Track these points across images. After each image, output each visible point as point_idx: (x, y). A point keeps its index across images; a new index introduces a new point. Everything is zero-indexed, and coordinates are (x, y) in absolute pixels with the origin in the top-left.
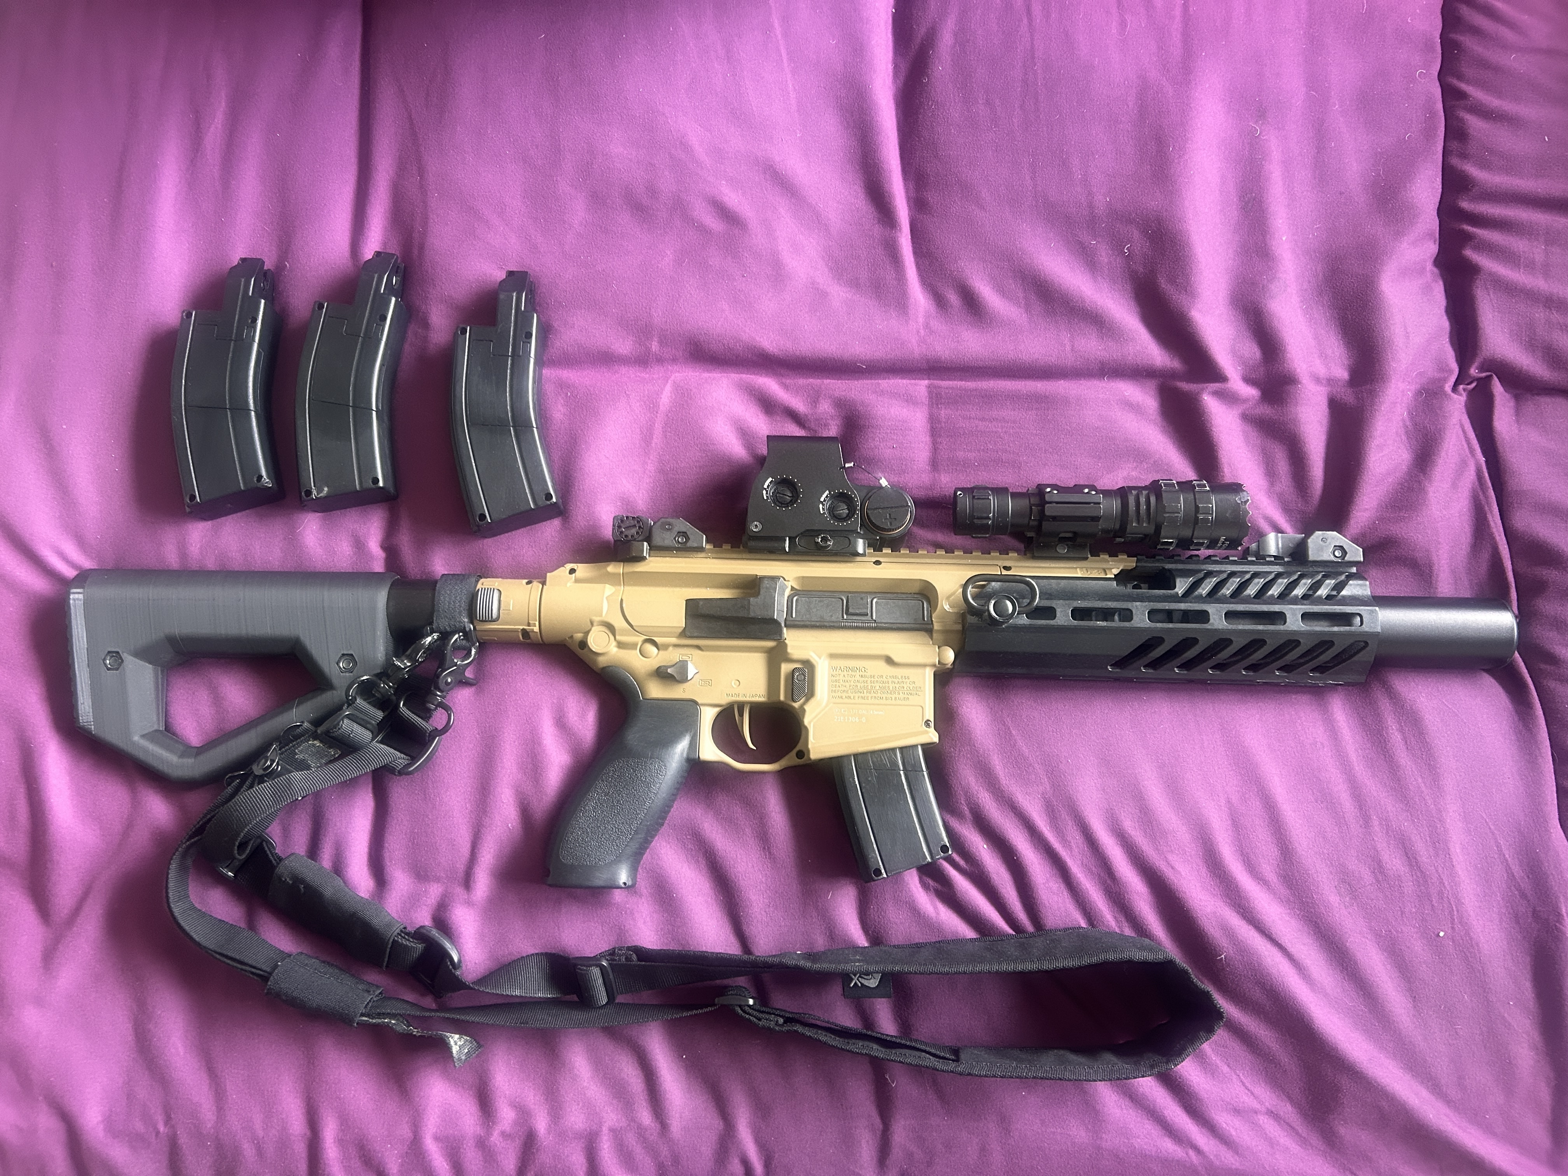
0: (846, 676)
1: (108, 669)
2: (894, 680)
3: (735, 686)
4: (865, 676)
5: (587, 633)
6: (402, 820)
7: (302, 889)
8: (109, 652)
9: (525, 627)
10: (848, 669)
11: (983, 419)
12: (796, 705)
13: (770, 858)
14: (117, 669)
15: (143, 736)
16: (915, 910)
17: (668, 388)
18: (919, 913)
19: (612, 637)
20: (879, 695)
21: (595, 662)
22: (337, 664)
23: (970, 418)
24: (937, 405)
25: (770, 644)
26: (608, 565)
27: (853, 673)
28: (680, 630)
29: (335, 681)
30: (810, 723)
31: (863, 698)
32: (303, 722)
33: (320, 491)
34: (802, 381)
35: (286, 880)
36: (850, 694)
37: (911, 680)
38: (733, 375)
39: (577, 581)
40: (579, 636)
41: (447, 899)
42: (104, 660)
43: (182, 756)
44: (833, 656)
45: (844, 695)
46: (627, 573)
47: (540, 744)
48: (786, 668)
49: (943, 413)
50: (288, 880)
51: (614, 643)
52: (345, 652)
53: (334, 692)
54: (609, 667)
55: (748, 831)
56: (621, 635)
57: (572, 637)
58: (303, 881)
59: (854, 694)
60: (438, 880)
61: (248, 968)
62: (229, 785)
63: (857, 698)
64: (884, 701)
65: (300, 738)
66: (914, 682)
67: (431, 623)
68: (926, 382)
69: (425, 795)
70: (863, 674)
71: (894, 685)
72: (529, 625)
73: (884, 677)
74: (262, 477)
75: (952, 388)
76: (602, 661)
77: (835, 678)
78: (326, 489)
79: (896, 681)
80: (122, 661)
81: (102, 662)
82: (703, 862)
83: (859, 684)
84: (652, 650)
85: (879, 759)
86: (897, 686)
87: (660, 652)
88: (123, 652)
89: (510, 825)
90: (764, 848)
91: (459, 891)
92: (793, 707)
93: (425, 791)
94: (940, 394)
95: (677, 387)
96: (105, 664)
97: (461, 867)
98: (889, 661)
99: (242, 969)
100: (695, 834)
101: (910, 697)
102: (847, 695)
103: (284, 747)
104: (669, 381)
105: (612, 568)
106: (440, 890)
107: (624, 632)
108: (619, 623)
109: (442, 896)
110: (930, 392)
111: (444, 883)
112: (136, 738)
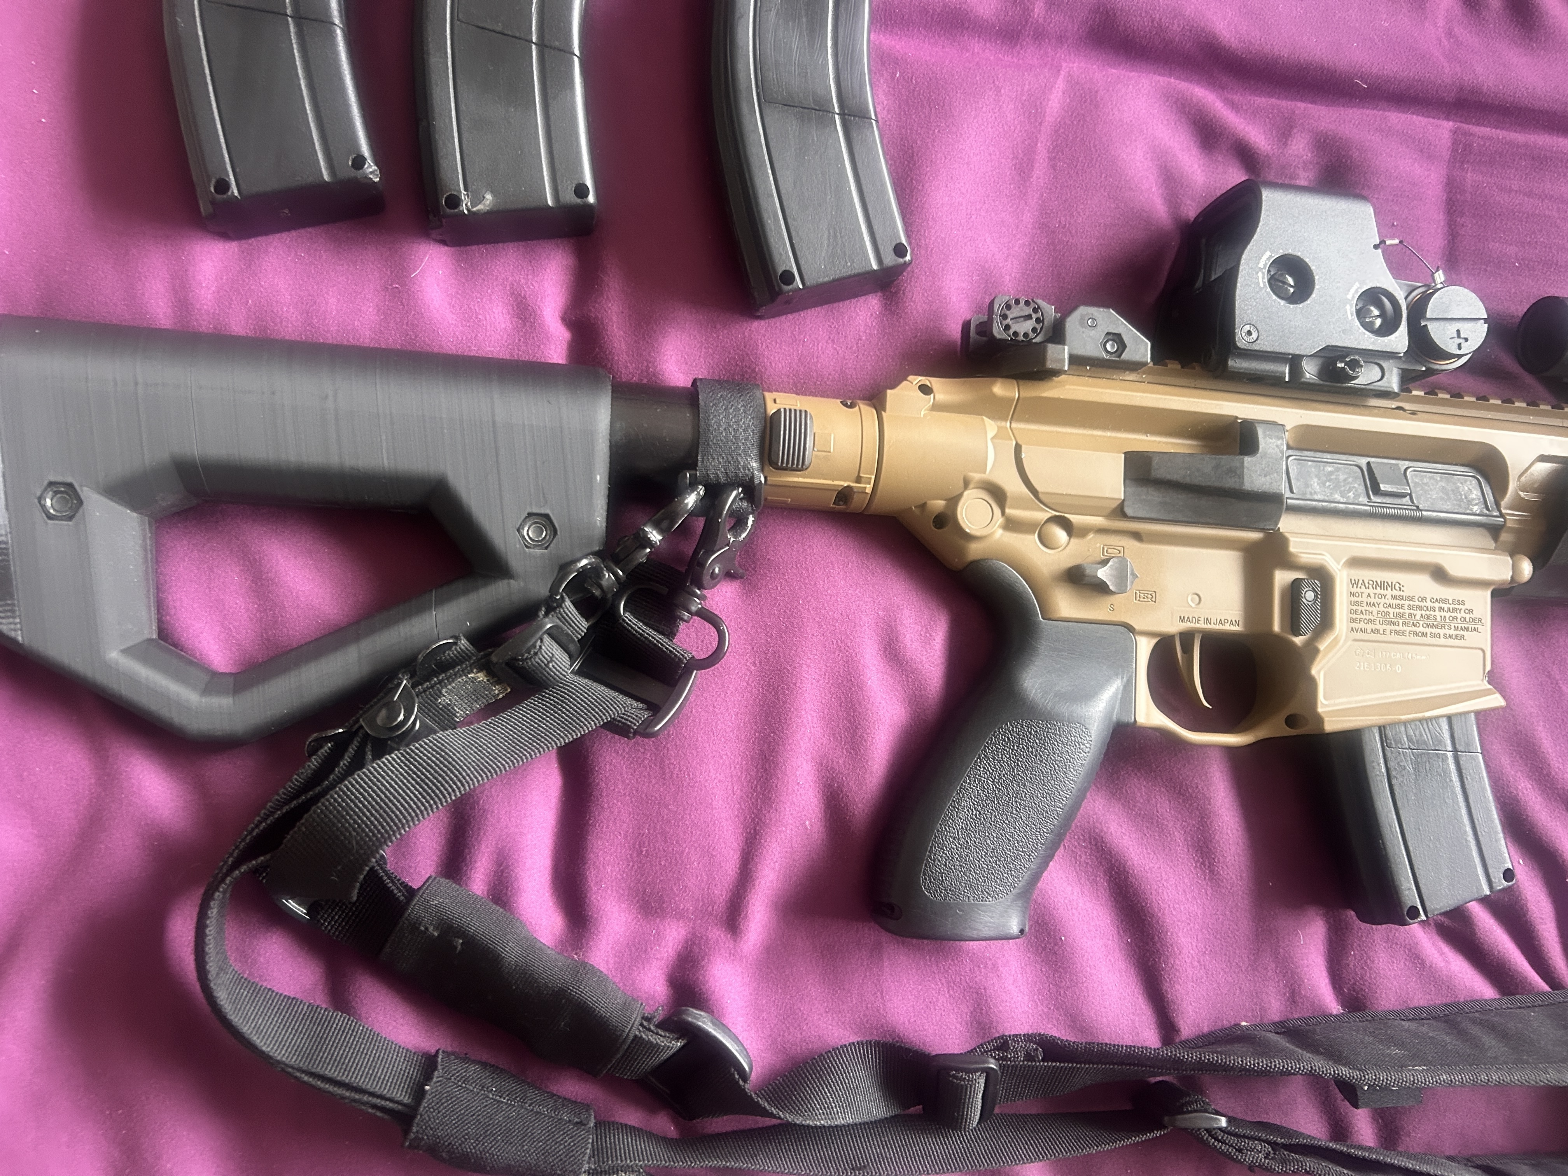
0: (1372, 595)
1: (50, 517)
2: (1443, 605)
3: (1193, 605)
4: (1401, 598)
5: (954, 501)
6: (620, 812)
7: (459, 947)
8: (51, 484)
9: (852, 484)
10: (1376, 585)
11: (1530, 194)
12: (1298, 640)
13: (1211, 879)
14: (70, 518)
15: (126, 651)
16: (1417, 957)
17: (1060, 84)
18: (1423, 963)
19: (997, 511)
20: (1421, 629)
21: (961, 552)
22: (518, 530)
23: (1511, 190)
24: (1462, 163)
25: (1254, 536)
26: (993, 383)
27: (1382, 592)
28: (1115, 504)
29: (515, 563)
30: (1319, 672)
31: (1397, 633)
32: (457, 638)
33: (477, 199)
34: (1261, 101)
35: (427, 929)
36: (1378, 627)
37: (1467, 606)
38: (1157, 78)
39: (937, 407)
40: (939, 504)
41: (696, 949)
42: (40, 499)
43: (207, 691)
44: (1356, 562)
45: (1370, 627)
46: (1025, 399)
47: (861, 686)
48: (1282, 578)
49: (1471, 177)
50: (431, 929)
51: (999, 520)
52: (535, 510)
53: (512, 581)
54: (983, 560)
55: (1179, 837)
56: (1013, 507)
57: (923, 506)
58: (461, 932)
59: (1384, 627)
60: (680, 915)
61: (365, 1098)
62: (313, 752)
63: (1388, 632)
64: (1428, 640)
65: (453, 667)
66: (1470, 611)
67: (693, 466)
68: (1450, 124)
69: (662, 768)
70: (1398, 593)
71: (1443, 614)
72: (858, 480)
73: (1428, 600)
74: (364, 159)
75: (1490, 139)
76: (975, 550)
77: (1356, 599)
78: (489, 197)
79: (1446, 606)
80: (81, 502)
81: (36, 501)
82: (1103, 882)
83: (1391, 610)
84: (1060, 534)
85: (1417, 733)
86: (1448, 615)
87: (1072, 540)
88: (81, 486)
89: (807, 823)
90: (1203, 863)
91: (717, 934)
92: (1293, 644)
93: (662, 761)
94: (1470, 145)
95: (1073, 84)
96: (43, 507)
97: (721, 891)
98: (1439, 574)
99: (355, 1101)
100: (1095, 839)
101: (1465, 633)
102: (1374, 627)
103: (421, 684)
104: (1062, 72)
105: (1000, 389)
106: (683, 932)
107: (1021, 503)
108: (1013, 485)
109: (687, 942)
110: (1455, 142)
111: (690, 919)
112: (114, 655)
